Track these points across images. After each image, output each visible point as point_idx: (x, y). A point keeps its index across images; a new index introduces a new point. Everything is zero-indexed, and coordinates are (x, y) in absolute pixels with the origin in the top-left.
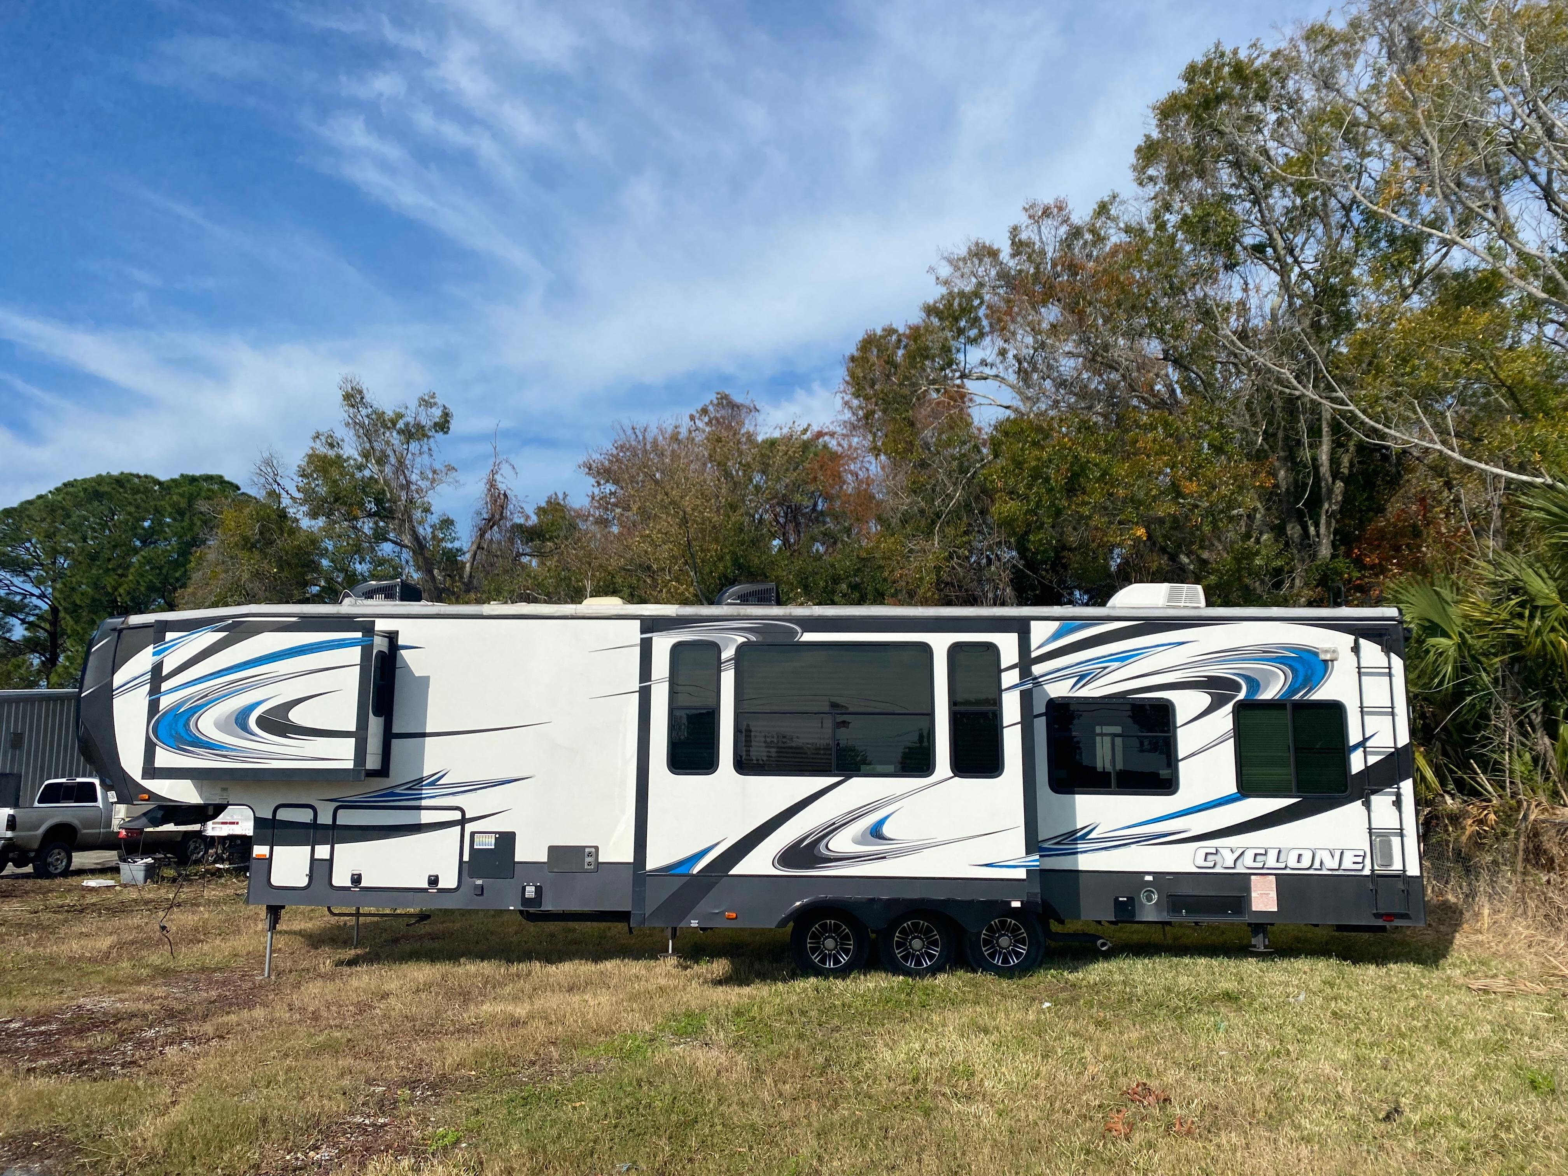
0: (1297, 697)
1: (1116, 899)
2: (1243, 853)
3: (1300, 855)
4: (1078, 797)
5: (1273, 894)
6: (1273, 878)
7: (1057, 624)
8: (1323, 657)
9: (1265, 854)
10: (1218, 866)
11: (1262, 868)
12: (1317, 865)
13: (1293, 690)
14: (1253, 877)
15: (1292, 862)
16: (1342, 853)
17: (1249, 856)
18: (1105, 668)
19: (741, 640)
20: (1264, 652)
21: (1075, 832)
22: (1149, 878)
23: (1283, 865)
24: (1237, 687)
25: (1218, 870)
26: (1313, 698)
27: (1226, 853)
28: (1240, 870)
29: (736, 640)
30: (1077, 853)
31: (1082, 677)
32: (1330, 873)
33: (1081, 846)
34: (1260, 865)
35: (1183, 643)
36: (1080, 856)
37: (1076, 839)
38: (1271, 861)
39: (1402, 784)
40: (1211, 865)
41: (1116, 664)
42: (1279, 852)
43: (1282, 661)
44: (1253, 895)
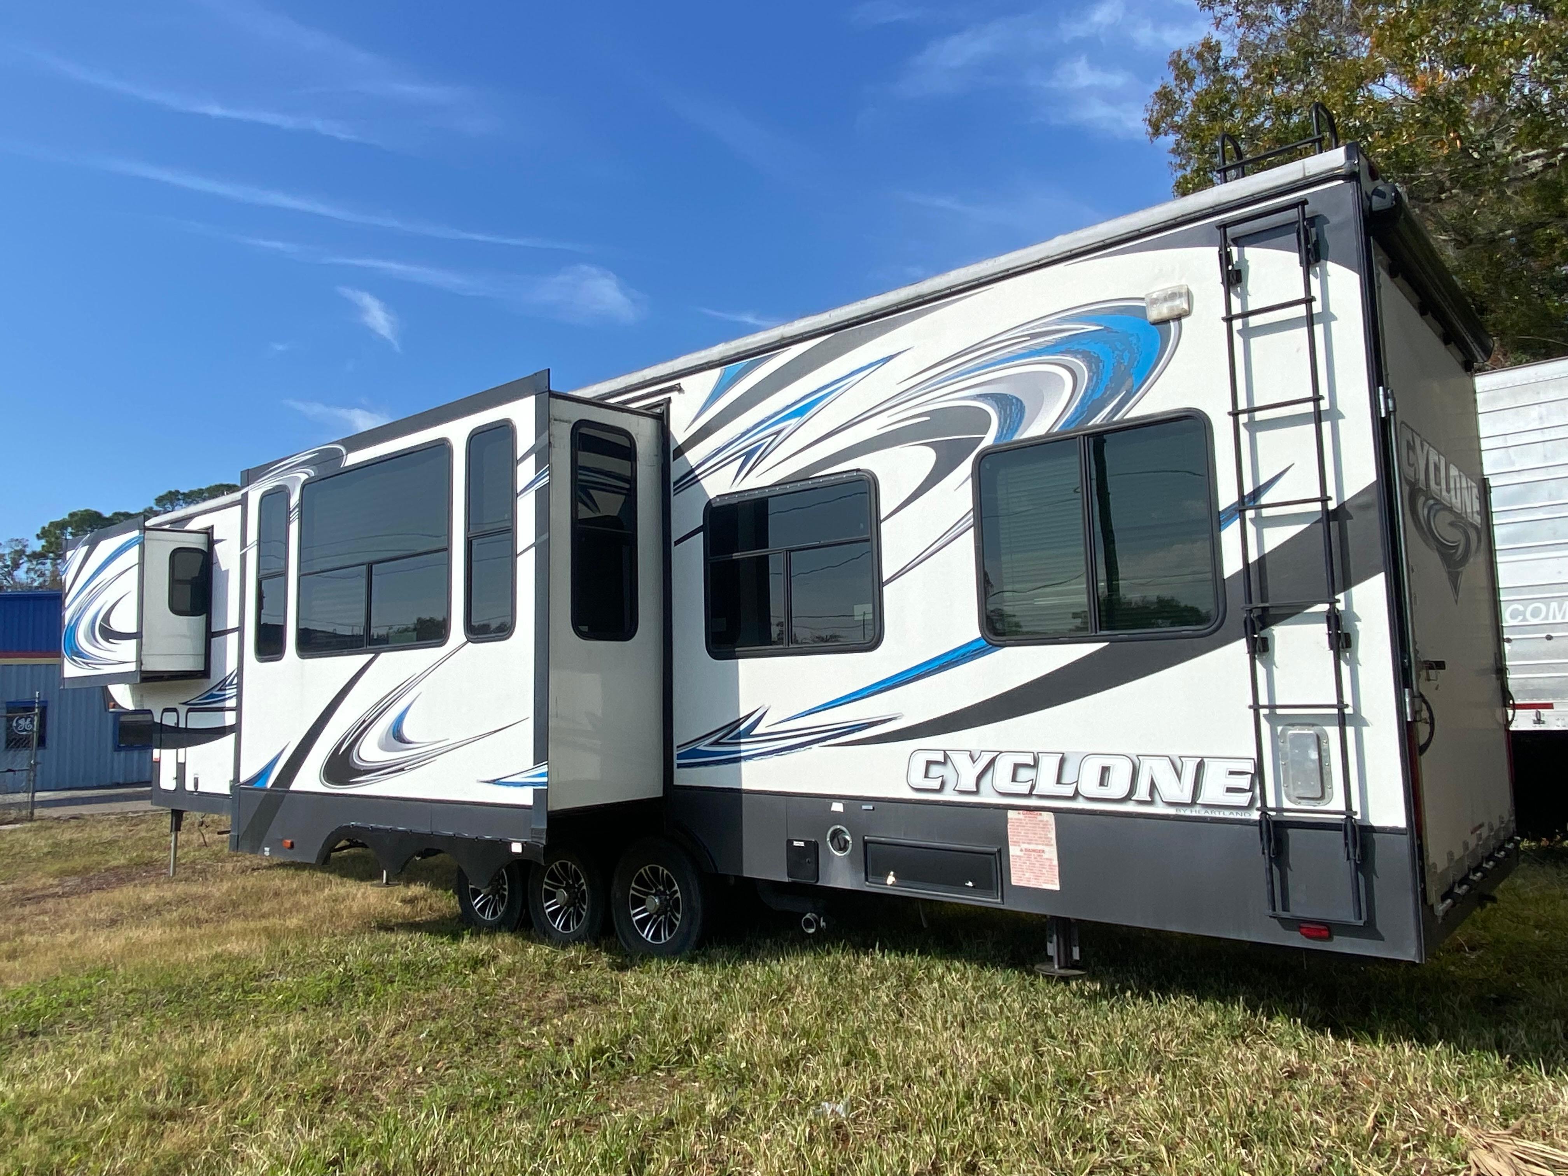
0: (1098, 420)
1: (790, 842)
2: (992, 762)
3: (1105, 770)
4: (743, 663)
5: (1051, 853)
6: (1049, 818)
7: (716, 373)
8: (1154, 314)
9: (1035, 765)
10: (949, 788)
11: (1030, 795)
12: (1142, 792)
13: (1090, 406)
14: (1011, 814)
15: (1090, 786)
16: (1200, 767)
17: (1004, 767)
18: (778, 433)
19: (304, 477)
20: (1033, 336)
21: (738, 723)
22: (837, 807)
23: (1069, 791)
24: (982, 422)
25: (948, 796)
26: (1132, 415)
27: (960, 760)
28: (987, 797)
29: (298, 478)
30: (738, 760)
31: (749, 455)
32: (1172, 811)
33: (746, 748)
34: (1025, 789)
35: (891, 357)
36: (744, 765)
37: (739, 736)
38: (1046, 783)
39: (1357, 591)
40: (936, 785)
41: (794, 422)
42: (1062, 761)
43: (1067, 346)
44: (1014, 851)
